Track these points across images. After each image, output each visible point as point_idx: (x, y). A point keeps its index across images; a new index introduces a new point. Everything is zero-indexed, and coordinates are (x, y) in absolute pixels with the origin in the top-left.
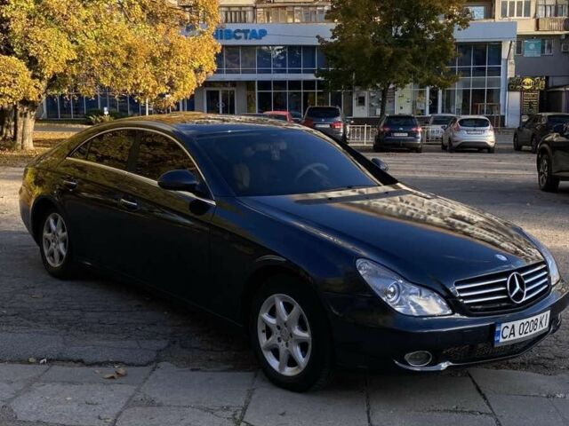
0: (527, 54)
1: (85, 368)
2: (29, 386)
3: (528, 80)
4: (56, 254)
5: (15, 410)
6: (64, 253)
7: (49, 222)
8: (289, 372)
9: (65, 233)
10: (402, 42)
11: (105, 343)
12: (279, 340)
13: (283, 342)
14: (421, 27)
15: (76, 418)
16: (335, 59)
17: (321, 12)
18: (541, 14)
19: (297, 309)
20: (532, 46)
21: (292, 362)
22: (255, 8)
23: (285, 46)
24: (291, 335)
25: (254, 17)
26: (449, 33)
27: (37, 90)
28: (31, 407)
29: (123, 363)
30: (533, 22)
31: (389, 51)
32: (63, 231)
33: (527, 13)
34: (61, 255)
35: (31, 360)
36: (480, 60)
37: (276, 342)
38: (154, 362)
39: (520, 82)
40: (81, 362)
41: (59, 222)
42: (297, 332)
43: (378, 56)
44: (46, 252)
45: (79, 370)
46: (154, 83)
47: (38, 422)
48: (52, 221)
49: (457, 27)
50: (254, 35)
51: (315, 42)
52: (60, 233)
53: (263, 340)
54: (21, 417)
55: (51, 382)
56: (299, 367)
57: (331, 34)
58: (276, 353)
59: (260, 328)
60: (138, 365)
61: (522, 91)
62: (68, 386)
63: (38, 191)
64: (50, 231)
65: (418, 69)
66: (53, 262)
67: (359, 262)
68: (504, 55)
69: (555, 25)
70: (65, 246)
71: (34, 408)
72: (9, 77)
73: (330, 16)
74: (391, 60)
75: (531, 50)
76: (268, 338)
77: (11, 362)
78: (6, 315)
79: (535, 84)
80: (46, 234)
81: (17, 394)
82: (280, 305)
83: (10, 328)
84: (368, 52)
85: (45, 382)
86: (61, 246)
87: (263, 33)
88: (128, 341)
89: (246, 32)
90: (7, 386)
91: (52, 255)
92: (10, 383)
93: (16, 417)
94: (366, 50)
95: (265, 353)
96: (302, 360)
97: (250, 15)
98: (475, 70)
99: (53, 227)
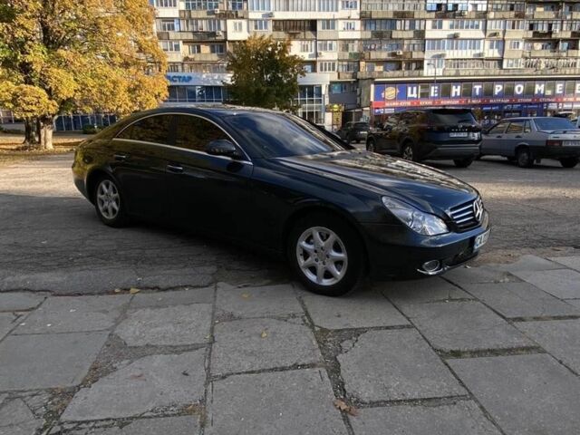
0: (334, 92)
1: (162, 292)
2: (124, 314)
3: (336, 106)
4: (110, 210)
5: (121, 337)
6: (117, 208)
7: (102, 187)
8: (326, 282)
9: (117, 194)
10: (270, 83)
11: (168, 271)
12: (317, 260)
13: (320, 262)
14: (280, 76)
15: (178, 339)
16: (232, 93)
17: (222, 67)
18: (340, 70)
19: (333, 237)
20: (336, 88)
21: (328, 275)
22: (183, 64)
23: (203, 87)
24: (328, 256)
25: (183, 68)
26: (295, 80)
27: (53, 107)
28: (134, 333)
29: (190, 286)
30: (337, 74)
31: (264, 89)
32: (115, 193)
33: (334, 70)
34: (114, 211)
35: (117, 290)
36: (311, 94)
37: (314, 262)
38: (213, 283)
39: (331, 107)
40: (158, 289)
41: (110, 186)
42: (334, 254)
43: (258, 91)
44: (101, 208)
45: (160, 296)
46: (130, 104)
47: (147, 345)
48: (104, 187)
49: (299, 75)
50: (184, 79)
51: (221, 84)
52: (112, 194)
53: (301, 262)
54: (131, 342)
55: (141, 308)
56: (336, 279)
57: (230, 79)
58: (313, 270)
59: (299, 252)
60: (203, 287)
61: (333, 112)
62: (156, 310)
63: (89, 167)
64: (103, 193)
65: (279, 99)
66: (108, 214)
67: (384, 199)
68: (323, 92)
69: (348, 76)
70: (117, 204)
71: (137, 333)
72: (35, 99)
73: (228, 69)
74: (265, 95)
75: (336, 89)
76: (305, 259)
77: (100, 294)
78: (82, 257)
79: (340, 108)
80: (99, 196)
81: (117, 322)
82: (317, 235)
83: (89, 267)
84: (253, 90)
85: (136, 308)
86: (114, 204)
87: (190, 78)
88: (187, 269)
89: (179, 77)
90: (105, 316)
91: (106, 210)
92: (105, 312)
93: (125, 344)
94: (251, 88)
95: (303, 270)
96: (339, 274)
97: (180, 68)
98: (309, 100)
99: (106, 191)
